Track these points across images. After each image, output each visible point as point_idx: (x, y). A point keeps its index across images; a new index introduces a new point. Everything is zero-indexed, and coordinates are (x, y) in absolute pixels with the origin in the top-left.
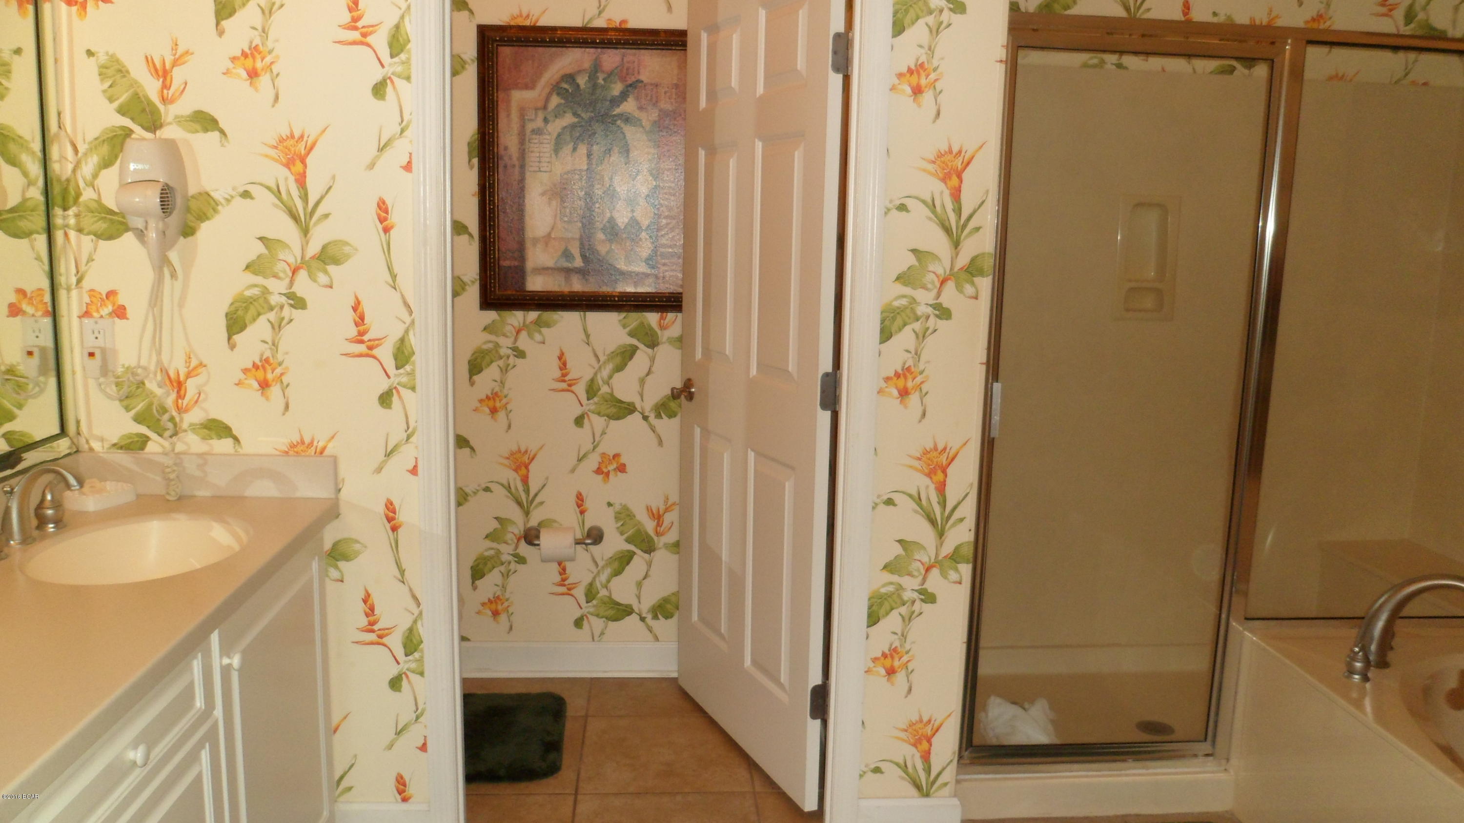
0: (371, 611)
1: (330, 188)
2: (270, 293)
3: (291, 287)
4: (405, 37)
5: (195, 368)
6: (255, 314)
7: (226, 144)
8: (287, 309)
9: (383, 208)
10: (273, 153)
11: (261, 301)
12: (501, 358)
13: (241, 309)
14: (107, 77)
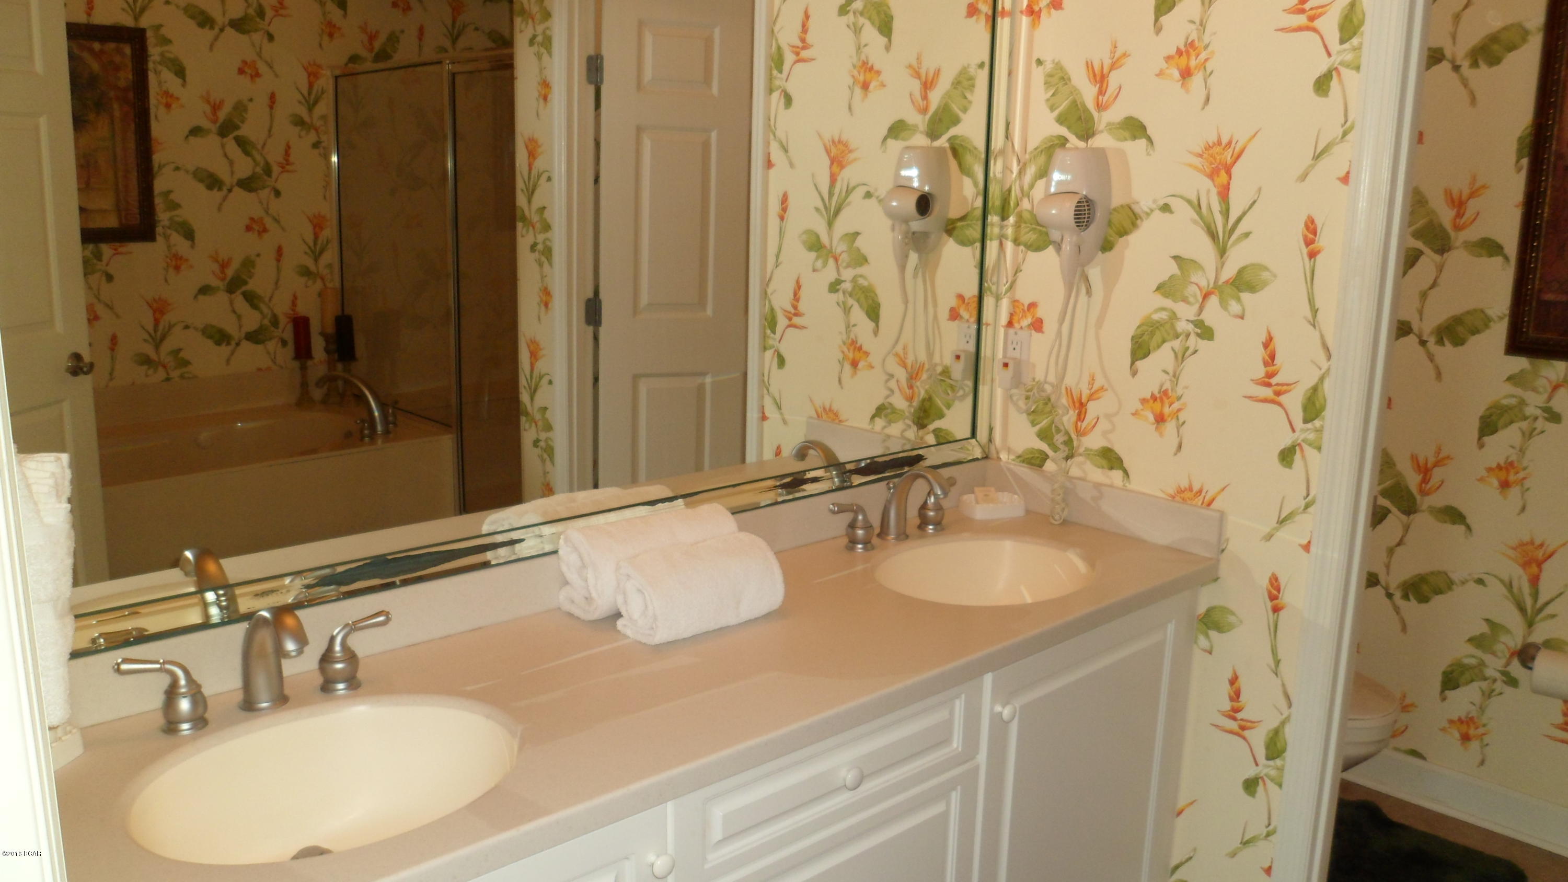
0: (1236, 696)
1: (1254, 202)
2: (1178, 319)
3: (1199, 315)
4: (1361, 17)
5: (1097, 391)
6: (1160, 340)
7: (1151, 152)
8: (1193, 338)
9: (1311, 229)
10: (1197, 161)
11: (1168, 326)
12: (1525, 418)
13: (1146, 333)
14: (1051, 86)
